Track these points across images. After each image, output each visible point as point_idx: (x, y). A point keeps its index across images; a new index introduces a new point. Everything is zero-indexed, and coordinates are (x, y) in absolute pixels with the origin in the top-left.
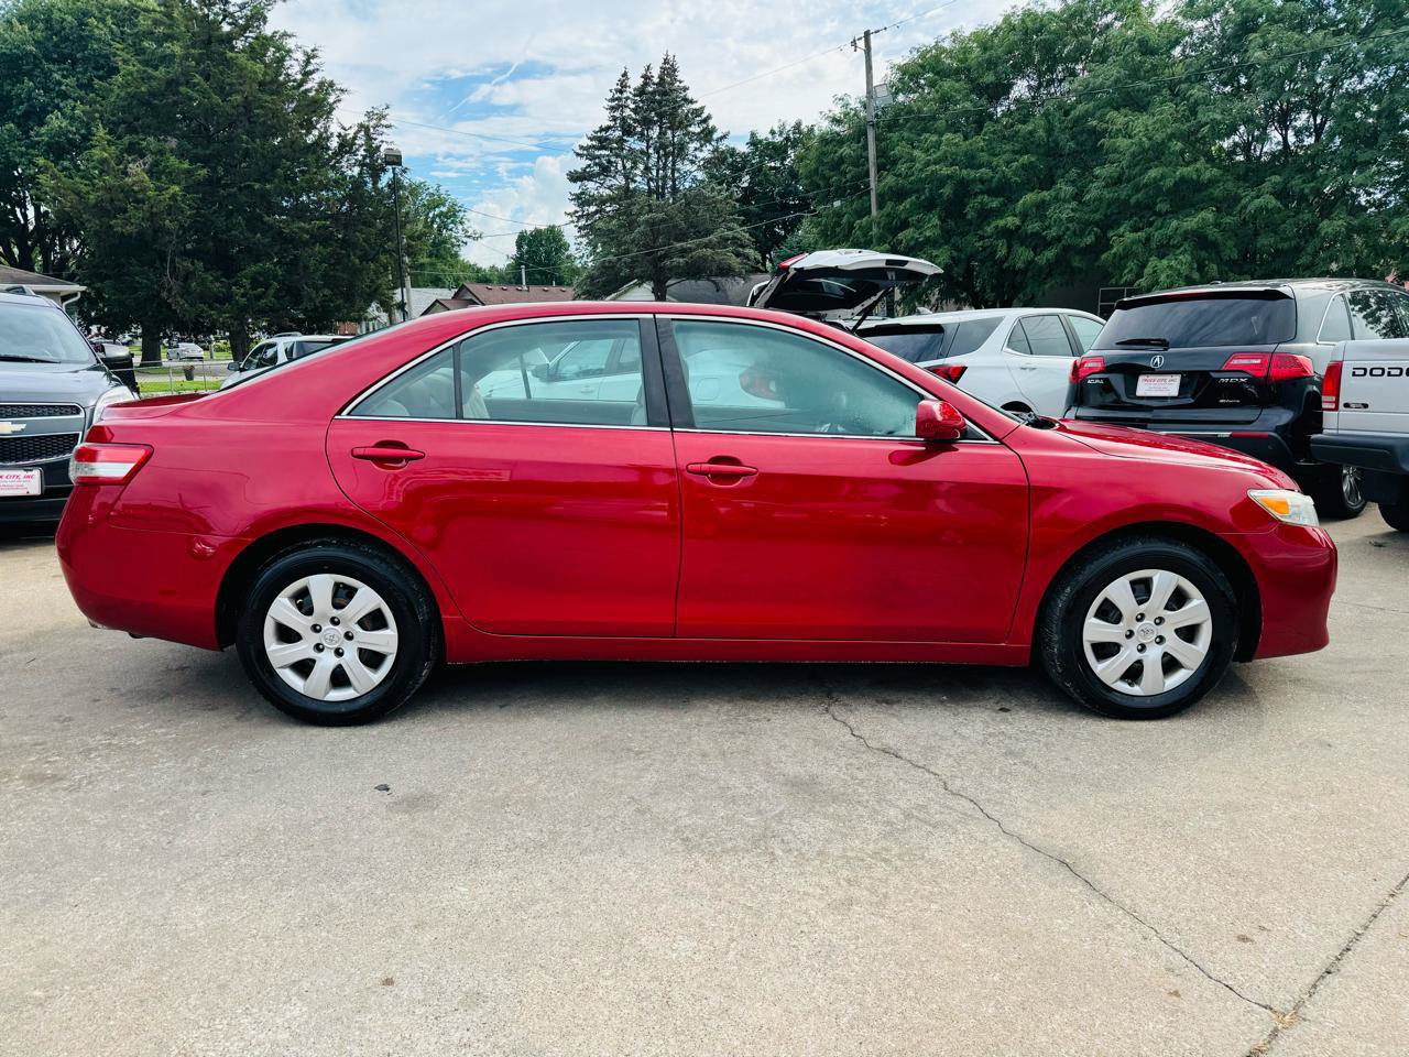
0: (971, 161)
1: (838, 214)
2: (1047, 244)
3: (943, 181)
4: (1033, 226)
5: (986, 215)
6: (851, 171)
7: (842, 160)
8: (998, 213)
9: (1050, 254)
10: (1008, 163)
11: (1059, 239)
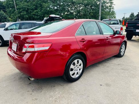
0: (28, 6)
1: (10, 10)
2: (38, 16)
3: (25, 8)
4: (37, 14)
5: (31, 12)
6: (12, 5)
7: (10, 4)
8: (32, 12)
9: (39, 17)
10: (33, 7)
11: (39, 15)
